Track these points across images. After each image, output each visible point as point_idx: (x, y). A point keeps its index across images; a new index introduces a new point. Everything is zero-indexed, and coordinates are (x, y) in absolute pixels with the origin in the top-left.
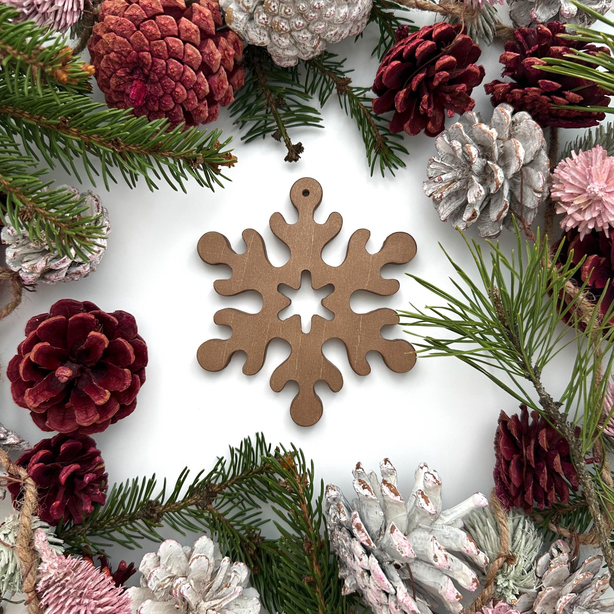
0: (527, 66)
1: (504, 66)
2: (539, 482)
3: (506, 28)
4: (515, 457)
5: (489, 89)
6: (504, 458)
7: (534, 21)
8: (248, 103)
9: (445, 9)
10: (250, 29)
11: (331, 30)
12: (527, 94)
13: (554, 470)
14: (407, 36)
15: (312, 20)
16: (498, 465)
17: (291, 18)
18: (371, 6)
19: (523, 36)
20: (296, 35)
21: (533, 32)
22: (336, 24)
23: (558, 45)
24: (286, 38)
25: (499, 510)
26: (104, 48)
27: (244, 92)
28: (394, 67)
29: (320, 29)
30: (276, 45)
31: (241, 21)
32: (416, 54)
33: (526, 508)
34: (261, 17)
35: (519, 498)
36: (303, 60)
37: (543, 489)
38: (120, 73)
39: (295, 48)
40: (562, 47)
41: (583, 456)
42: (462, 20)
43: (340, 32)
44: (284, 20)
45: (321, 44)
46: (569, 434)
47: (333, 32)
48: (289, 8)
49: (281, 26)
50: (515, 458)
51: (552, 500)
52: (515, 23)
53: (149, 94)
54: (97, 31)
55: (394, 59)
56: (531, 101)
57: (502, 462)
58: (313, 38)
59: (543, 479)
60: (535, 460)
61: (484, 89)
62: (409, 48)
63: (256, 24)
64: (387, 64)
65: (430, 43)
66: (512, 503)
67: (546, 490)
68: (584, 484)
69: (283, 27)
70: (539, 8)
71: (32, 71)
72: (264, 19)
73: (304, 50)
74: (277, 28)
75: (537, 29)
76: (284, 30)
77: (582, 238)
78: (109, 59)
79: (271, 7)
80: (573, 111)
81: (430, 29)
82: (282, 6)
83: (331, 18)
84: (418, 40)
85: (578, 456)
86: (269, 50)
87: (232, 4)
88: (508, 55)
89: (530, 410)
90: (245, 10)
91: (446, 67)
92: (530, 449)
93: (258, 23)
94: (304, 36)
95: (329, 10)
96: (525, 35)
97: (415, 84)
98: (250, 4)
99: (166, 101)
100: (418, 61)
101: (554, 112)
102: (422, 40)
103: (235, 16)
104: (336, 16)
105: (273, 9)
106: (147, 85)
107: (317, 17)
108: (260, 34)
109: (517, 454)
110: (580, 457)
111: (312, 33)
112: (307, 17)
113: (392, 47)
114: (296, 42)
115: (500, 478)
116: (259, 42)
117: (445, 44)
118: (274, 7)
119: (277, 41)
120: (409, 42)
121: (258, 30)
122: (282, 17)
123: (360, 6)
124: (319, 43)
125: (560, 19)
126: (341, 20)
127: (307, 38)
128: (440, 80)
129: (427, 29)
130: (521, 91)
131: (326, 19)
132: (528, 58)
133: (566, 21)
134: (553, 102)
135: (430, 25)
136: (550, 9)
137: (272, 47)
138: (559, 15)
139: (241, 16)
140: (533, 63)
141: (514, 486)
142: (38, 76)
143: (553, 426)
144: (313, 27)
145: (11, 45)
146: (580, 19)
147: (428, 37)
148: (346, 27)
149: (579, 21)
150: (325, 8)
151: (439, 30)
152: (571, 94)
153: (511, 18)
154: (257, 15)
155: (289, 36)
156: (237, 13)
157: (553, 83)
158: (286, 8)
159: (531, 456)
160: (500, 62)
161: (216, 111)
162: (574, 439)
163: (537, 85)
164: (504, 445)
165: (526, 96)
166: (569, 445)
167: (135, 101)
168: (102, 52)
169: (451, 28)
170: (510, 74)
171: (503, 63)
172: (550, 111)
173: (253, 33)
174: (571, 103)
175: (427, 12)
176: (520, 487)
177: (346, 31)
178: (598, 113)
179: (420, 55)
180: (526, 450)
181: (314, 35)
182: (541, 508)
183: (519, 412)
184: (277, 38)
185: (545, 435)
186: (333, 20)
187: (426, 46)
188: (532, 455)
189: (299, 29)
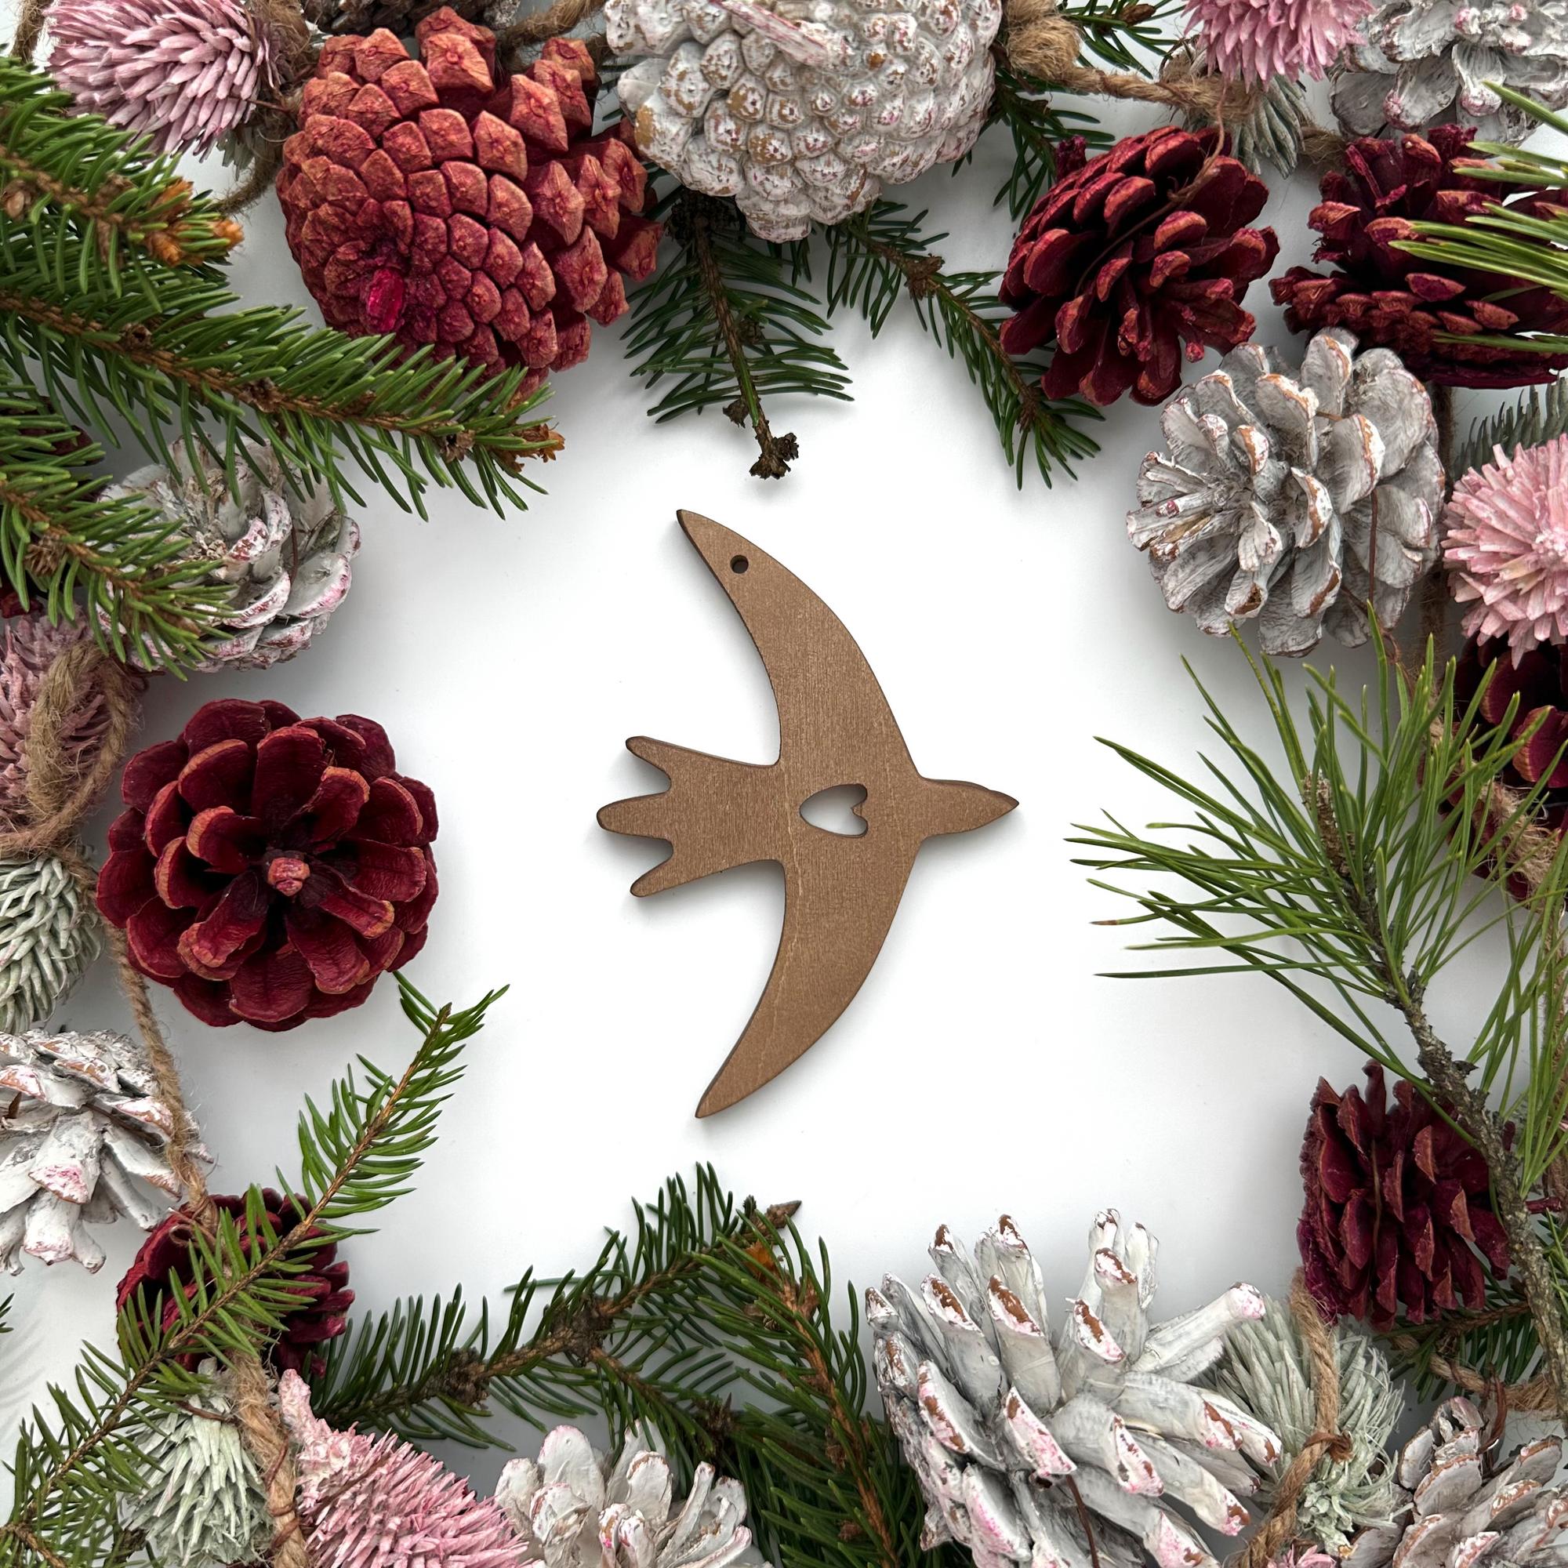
0: (1379, 240)
1: (1321, 235)
2: (1413, 1258)
3: (1323, 134)
4: (1355, 1194)
5: (1281, 291)
6: (1327, 1197)
7: (1394, 122)
8: (671, 326)
9: (1175, 94)
10: (695, 157)
11: (894, 154)
12: (1377, 307)
13: (1451, 1229)
14: (1083, 162)
15: (845, 132)
16: (1311, 1212)
17: (795, 129)
18: (991, 91)
19: (1366, 160)
20: (807, 169)
21: (1393, 149)
22: (903, 140)
23: (1456, 188)
24: (782, 177)
25: (1315, 1326)
26: (306, 193)
27: (662, 299)
28: (1052, 245)
29: (865, 154)
30: (758, 193)
31: (673, 139)
32: (1107, 212)
33: (1379, 1318)
34: (721, 129)
35: (1363, 1296)
36: (821, 225)
37: (1424, 1274)
38: (344, 252)
39: (804, 197)
40: (1467, 193)
41: (1523, 1196)
42: (1219, 122)
43: (914, 158)
44: (779, 135)
45: (867, 187)
46: (1488, 1139)
47: (895, 160)
48: (790, 105)
49: (771, 148)
50: (1354, 1197)
51: (1445, 1301)
52: (1344, 123)
53: (414, 302)
54: (292, 152)
55: (1051, 225)
56: (1387, 323)
57: (1324, 1206)
58: (848, 175)
59: (1424, 1250)
60: (1404, 1203)
61: (1268, 291)
62: (1088, 196)
63: (710, 146)
64: (1034, 235)
65: (1139, 182)
66: (1345, 1305)
67: (1430, 1278)
68: (1525, 1265)
69: (776, 150)
70: (1406, 90)
71: (96, 234)
72: (729, 132)
73: (825, 203)
74: (762, 155)
75: (1404, 145)
76: (778, 156)
77: (1516, 664)
78: (317, 221)
79: (747, 104)
80: (1493, 348)
81: (1140, 147)
82: (773, 102)
83: (894, 125)
84: (1110, 177)
85: (1510, 1196)
86: (741, 204)
87: (652, 98)
88: (1332, 209)
89: (1391, 1079)
90: (682, 110)
91: (1182, 240)
92: (1392, 1176)
93: (715, 144)
94: (826, 171)
95: (888, 106)
96: (1372, 158)
97: (1104, 283)
98: (696, 99)
99: (453, 318)
100: (1112, 228)
101: (1445, 349)
102: (1119, 175)
103: (658, 127)
104: (905, 121)
105: (751, 109)
106: (407, 281)
107: (858, 125)
108: (719, 168)
109: (1358, 1186)
110: (1517, 1198)
111: (845, 161)
112: (834, 125)
113: (1043, 193)
114: (806, 186)
115: (1316, 1244)
116: (718, 187)
117: (1176, 185)
118: (754, 103)
119: (762, 183)
120: (1087, 181)
121: (713, 159)
122: (773, 128)
123: (964, 92)
124: (862, 185)
125: (1460, 116)
126: (917, 129)
127: (835, 175)
128: (1167, 272)
129: (1131, 147)
130: (1362, 298)
131: (881, 128)
132: (1381, 220)
133: (1473, 124)
134: (1442, 326)
135: (1135, 135)
136: (1434, 92)
137: (748, 198)
138: (1455, 108)
139: (674, 128)
140: (1393, 234)
141: (1352, 1265)
142: (111, 245)
143: (1448, 1118)
144: (849, 149)
145: (46, 170)
146: (1509, 115)
147: (1134, 167)
148: (930, 144)
149: (1505, 121)
150: (879, 101)
151: (1161, 149)
152: (1489, 310)
153: (1335, 112)
154: (712, 123)
155: (789, 172)
156: (663, 120)
157: (1443, 280)
158: (782, 106)
159: (1395, 1194)
160: (1311, 225)
161: (582, 338)
162: (1501, 1153)
163: (1404, 287)
164: (1327, 1165)
165: (1375, 312)
166: (1488, 1167)
167: (380, 320)
168: (302, 205)
169: (1192, 142)
170: (1336, 256)
171: (1317, 229)
172: (1434, 349)
173: (701, 165)
174: (1488, 330)
175: (1129, 102)
176: (1365, 1268)
177: (930, 155)
178: (1555, 355)
179: (1114, 213)
180: (1382, 1178)
181: (852, 167)
182: (1417, 1318)
183: (1363, 1083)
184: (760, 178)
185: (1429, 1142)
186: (898, 129)
187: (1131, 191)
188: (1399, 1191)
189: (815, 154)
